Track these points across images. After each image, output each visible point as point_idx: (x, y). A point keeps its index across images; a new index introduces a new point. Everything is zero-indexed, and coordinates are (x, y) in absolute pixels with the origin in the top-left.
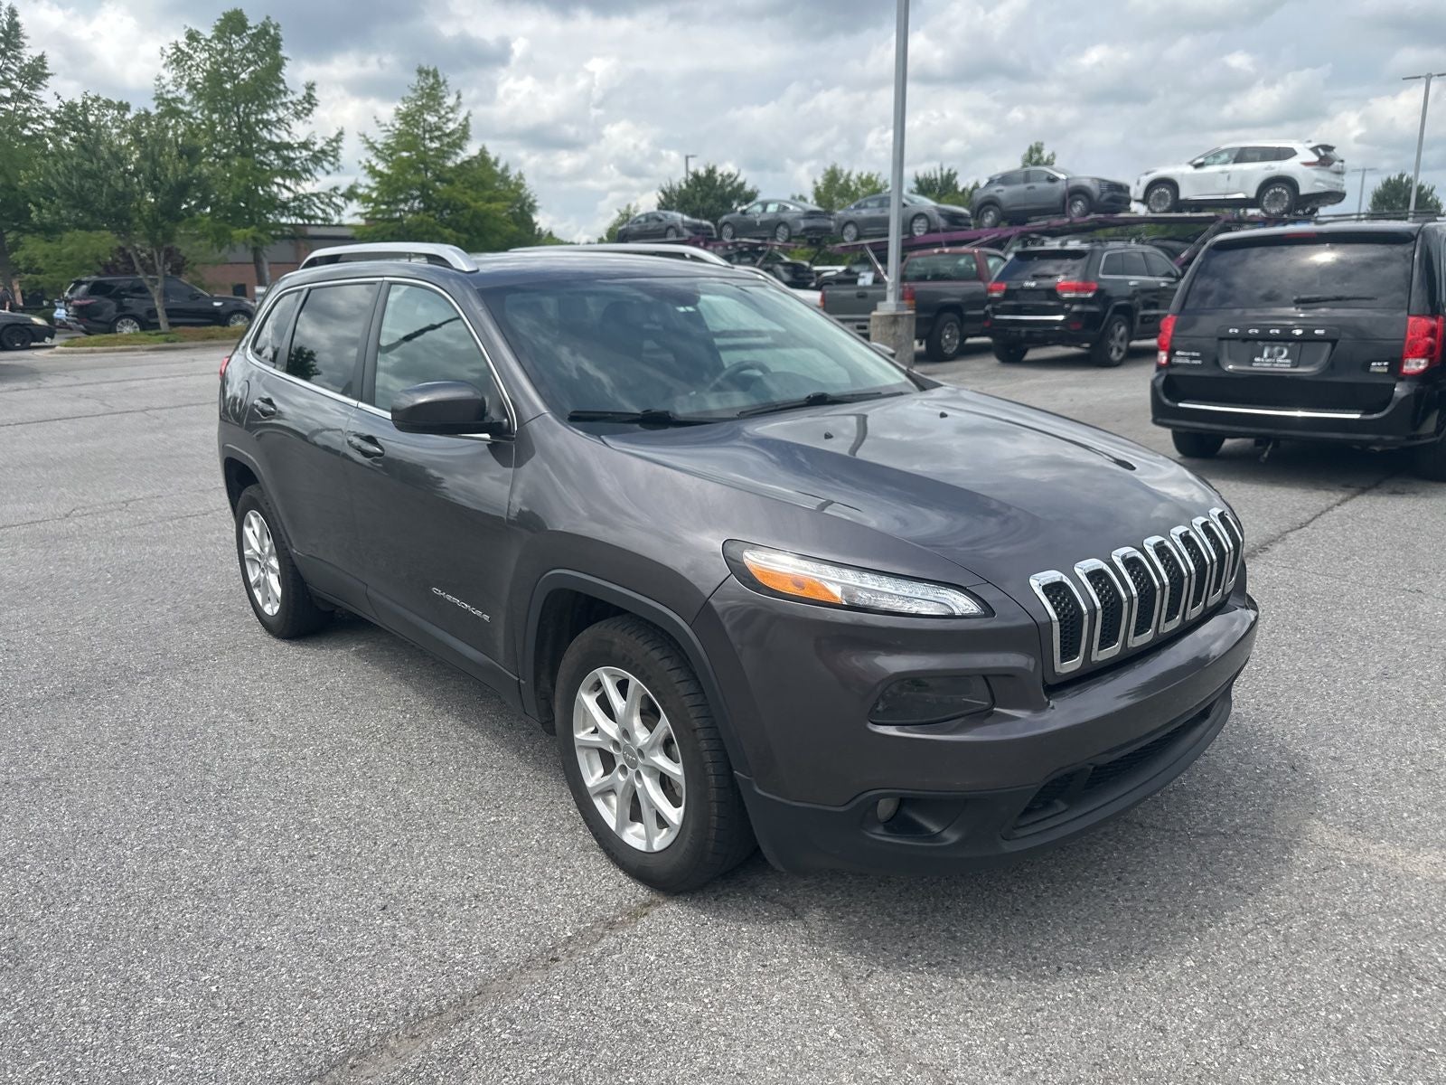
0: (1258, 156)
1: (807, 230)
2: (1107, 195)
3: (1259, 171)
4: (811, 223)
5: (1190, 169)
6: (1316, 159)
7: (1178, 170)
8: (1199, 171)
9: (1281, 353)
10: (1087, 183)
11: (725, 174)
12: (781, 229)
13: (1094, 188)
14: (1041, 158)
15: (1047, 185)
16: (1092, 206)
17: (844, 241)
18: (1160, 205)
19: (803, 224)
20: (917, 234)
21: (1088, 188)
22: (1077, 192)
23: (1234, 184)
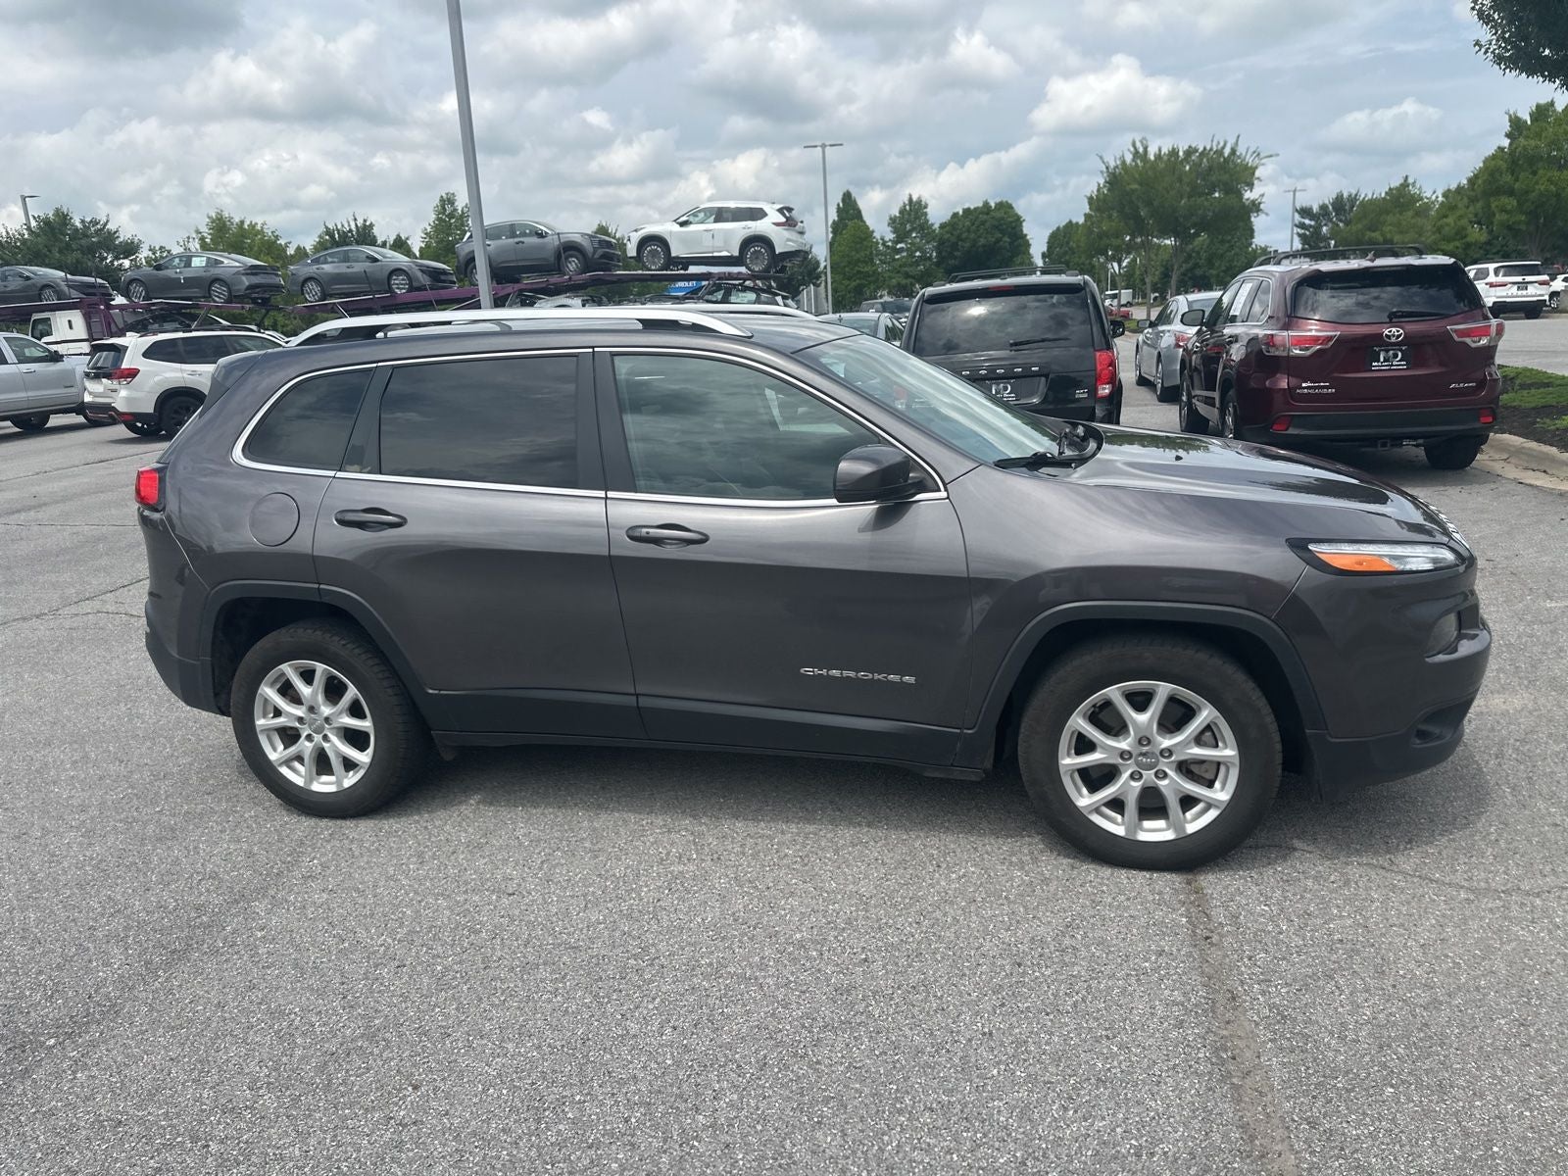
0: (730, 215)
1: (251, 287)
2: (600, 252)
3: (740, 229)
4: (256, 280)
5: (676, 228)
6: (784, 220)
7: (666, 228)
8: (683, 229)
9: (1006, 389)
10: (578, 238)
11: (88, 219)
12: (216, 287)
13: (586, 243)
14: (455, 210)
15: (535, 240)
16: (588, 264)
17: (306, 301)
18: (654, 263)
19: (246, 281)
20: (398, 291)
21: (580, 244)
22: (570, 248)
23: (718, 242)
